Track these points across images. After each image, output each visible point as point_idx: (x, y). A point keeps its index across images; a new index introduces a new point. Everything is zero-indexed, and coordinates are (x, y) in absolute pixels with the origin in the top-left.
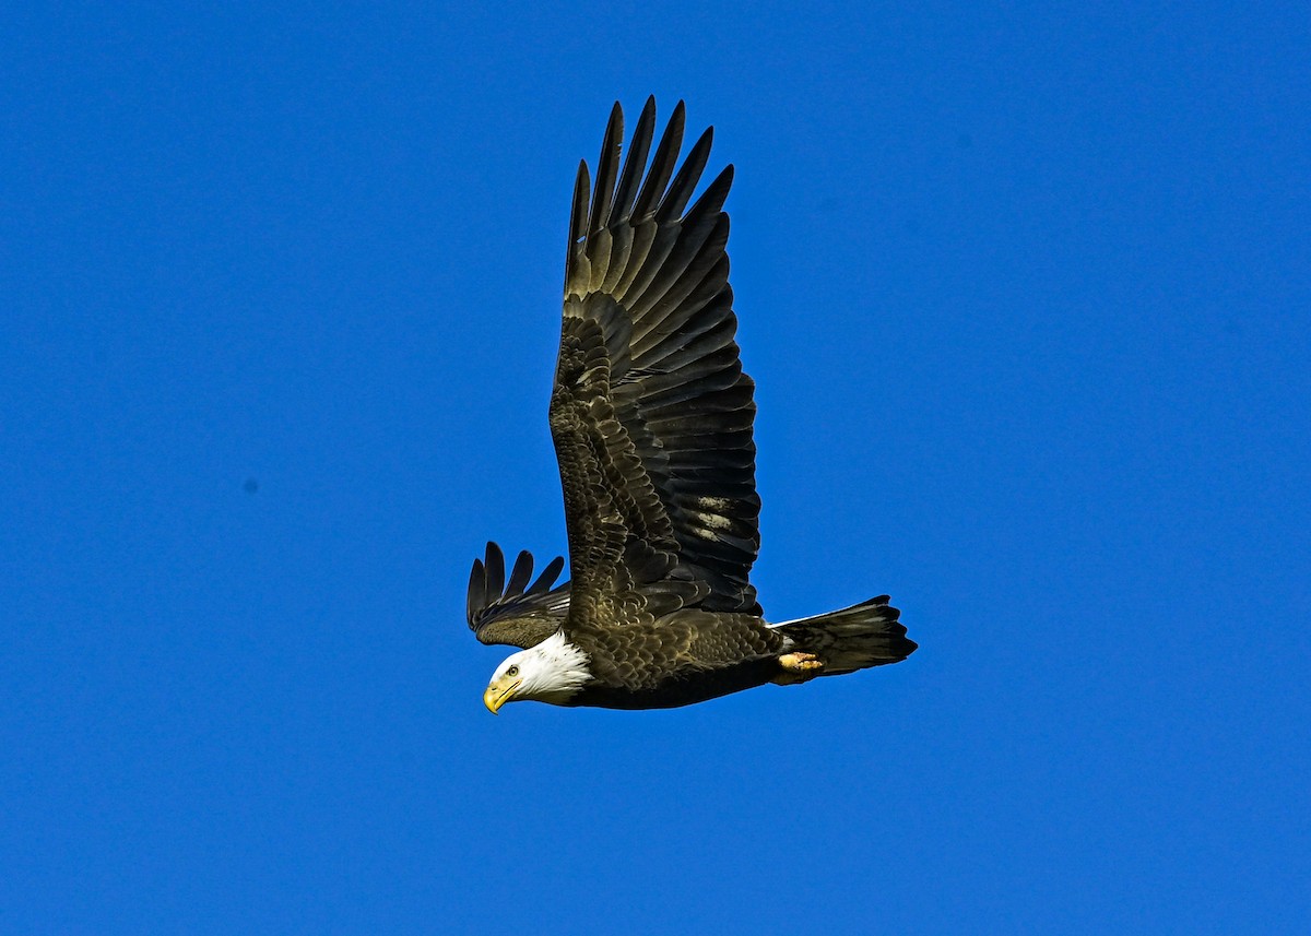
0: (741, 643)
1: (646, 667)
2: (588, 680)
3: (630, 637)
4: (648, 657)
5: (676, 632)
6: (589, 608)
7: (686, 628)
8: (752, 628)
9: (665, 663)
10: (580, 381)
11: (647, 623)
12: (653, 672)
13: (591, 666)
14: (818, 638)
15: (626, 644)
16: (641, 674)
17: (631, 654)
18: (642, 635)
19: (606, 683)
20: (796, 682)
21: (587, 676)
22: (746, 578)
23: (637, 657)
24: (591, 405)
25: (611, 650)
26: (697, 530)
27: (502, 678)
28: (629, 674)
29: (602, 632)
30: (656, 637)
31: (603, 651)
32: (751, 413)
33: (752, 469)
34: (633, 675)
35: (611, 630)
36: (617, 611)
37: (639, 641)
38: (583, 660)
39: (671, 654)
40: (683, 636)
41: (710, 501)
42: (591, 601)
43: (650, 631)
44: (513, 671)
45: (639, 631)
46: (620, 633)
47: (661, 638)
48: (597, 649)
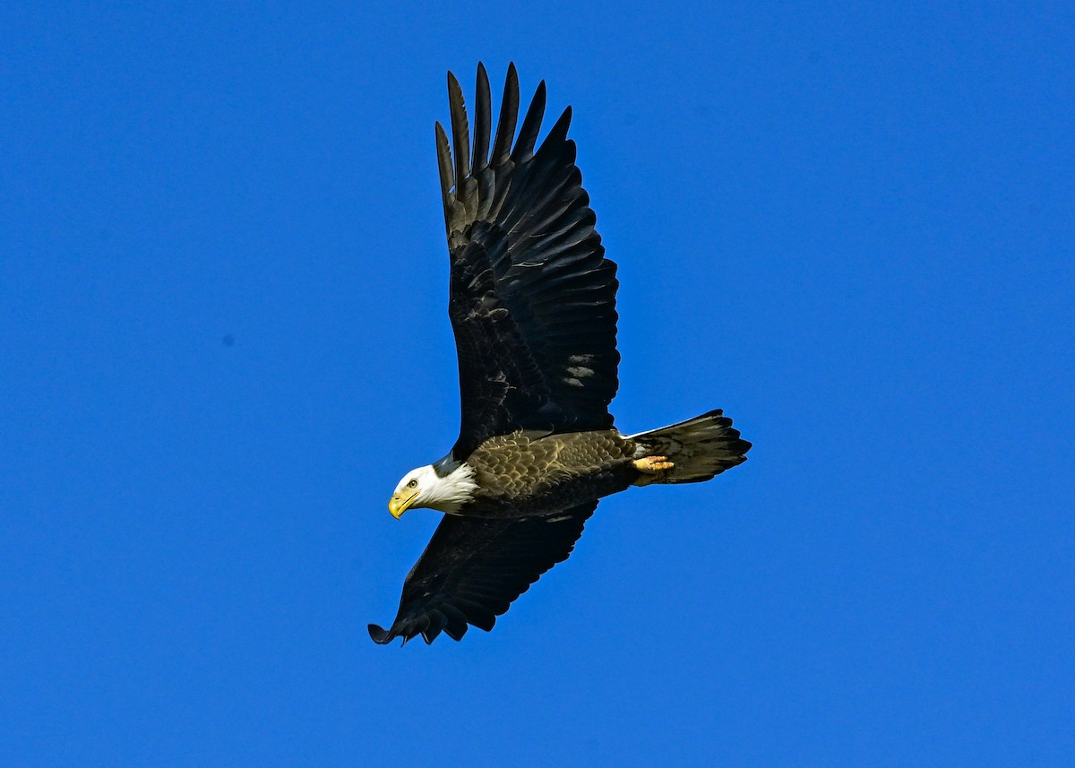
0: (599, 450)
1: (523, 478)
2: (475, 490)
3: (508, 454)
4: (523, 470)
5: (546, 448)
7: (553, 443)
8: (607, 438)
9: (538, 474)
10: (471, 285)
11: (521, 444)
12: (529, 482)
13: (477, 477)
14: (666, 446)
15: (504, 461)
16: (518, 484)
17: (509, 468)
18: (517, 452)
19: (489, 491)
20: (652, 482)
21: (474, 486)
22: (606, 409)
23: (514, 471)
24: (483, 299)
25: (492, 466)
26: (566, 379)
27: (404, 490)
28: (508, 485)
29: (483, 453)
30: (529, 453)
31: (485, 466)
33: (614, 331)
34: (511, 485)
35: (491, 451)
36: (498, 439)
37: (515, 457)
38: (470, 473)
39: (543, 466)
40: (552, 449)
41: (579, 358)
43: (524, 449)
44: (412, 483)
45: (516, 450)
46: (500, 451)
47: (533, 454)
48: (480, 465)
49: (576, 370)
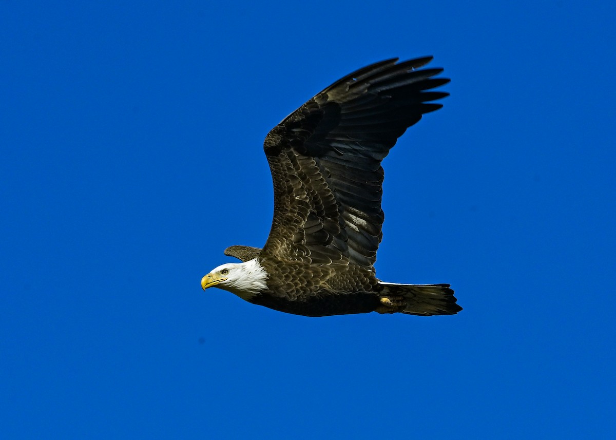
0: (357, 282)
1: (302, 288)
2: (264, 289)
3: (296, 268)
4: (304, 282)
5: (322, 271)
6: (277, 247)
7: (329, 269)
9: (312, 287)
11: (306, 263)
12: (305, 291)
13: (269, 281)
15: (292, 272)
16: (298, 291)
17: (294, 277)
18: (302, 269)
21: (264, 286)
23: (297, 281)
25: (283, 273)
26: (348, 222)
27: (217, 274)
28: (291, 290)
29: (280, 262)
30: (310, 271)
31: (278, 273)
34: (293, 291)
35: (285, 261)
36: (292, 252)
37: (299, 273)
38: (265, 277)
39: (317, 282)
40: (326, 274)
42: (279, 243)
43: (307, 267)
44: (224, 271)
45: (301, 266)
47: (313, 273)
48: (275, 272)
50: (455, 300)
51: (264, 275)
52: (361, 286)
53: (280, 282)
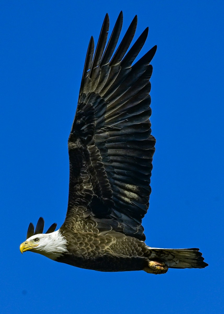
0: (133, 250)
1: (92, 251)
2: (66, 252)
3: (87, 237)
4: (94, 247)
5: (107, 239)
6: (73, 223)
7: (111, 238)
8: (139, 246)
9: (100, 251)
10: (83, 128)
11: (95, 233)
12: (94, 254)
13: (68, 246)
15: (85, 240)
16: (89, 253)
17: (87, 244)
18: (92, 237)
19: (73, 255)
20: (154, 273)
21: (65, 250)
22: (141, 221)
23: (88, 246)
24: (86, 138)
25: (78, 241)
26: (123, 198)
27: (31, 241)
28: (84, 253)
29: (76, 233)
30: (98, 239)
31: (74, 241)
32: (153, 151)
33: (150, 175)
34: (86, 253)
35: (80, 233)
36: (84, 226)
37: (90, 240)
38: (65, 243)
39: (103, 247)
40: (109, 241)
41: (130, 186)
42: (74, 220)
43: (96, 236)
44: (36, 240)
45: (92, 236)
46: (84, 235)
47: (100, 240)
48: (72, 240)
49: (129, 193)
50: (203, 259)
51: (64, 242)
52: (135, 253)
53: (77, 247)
